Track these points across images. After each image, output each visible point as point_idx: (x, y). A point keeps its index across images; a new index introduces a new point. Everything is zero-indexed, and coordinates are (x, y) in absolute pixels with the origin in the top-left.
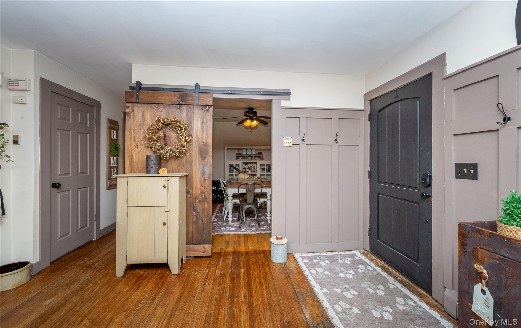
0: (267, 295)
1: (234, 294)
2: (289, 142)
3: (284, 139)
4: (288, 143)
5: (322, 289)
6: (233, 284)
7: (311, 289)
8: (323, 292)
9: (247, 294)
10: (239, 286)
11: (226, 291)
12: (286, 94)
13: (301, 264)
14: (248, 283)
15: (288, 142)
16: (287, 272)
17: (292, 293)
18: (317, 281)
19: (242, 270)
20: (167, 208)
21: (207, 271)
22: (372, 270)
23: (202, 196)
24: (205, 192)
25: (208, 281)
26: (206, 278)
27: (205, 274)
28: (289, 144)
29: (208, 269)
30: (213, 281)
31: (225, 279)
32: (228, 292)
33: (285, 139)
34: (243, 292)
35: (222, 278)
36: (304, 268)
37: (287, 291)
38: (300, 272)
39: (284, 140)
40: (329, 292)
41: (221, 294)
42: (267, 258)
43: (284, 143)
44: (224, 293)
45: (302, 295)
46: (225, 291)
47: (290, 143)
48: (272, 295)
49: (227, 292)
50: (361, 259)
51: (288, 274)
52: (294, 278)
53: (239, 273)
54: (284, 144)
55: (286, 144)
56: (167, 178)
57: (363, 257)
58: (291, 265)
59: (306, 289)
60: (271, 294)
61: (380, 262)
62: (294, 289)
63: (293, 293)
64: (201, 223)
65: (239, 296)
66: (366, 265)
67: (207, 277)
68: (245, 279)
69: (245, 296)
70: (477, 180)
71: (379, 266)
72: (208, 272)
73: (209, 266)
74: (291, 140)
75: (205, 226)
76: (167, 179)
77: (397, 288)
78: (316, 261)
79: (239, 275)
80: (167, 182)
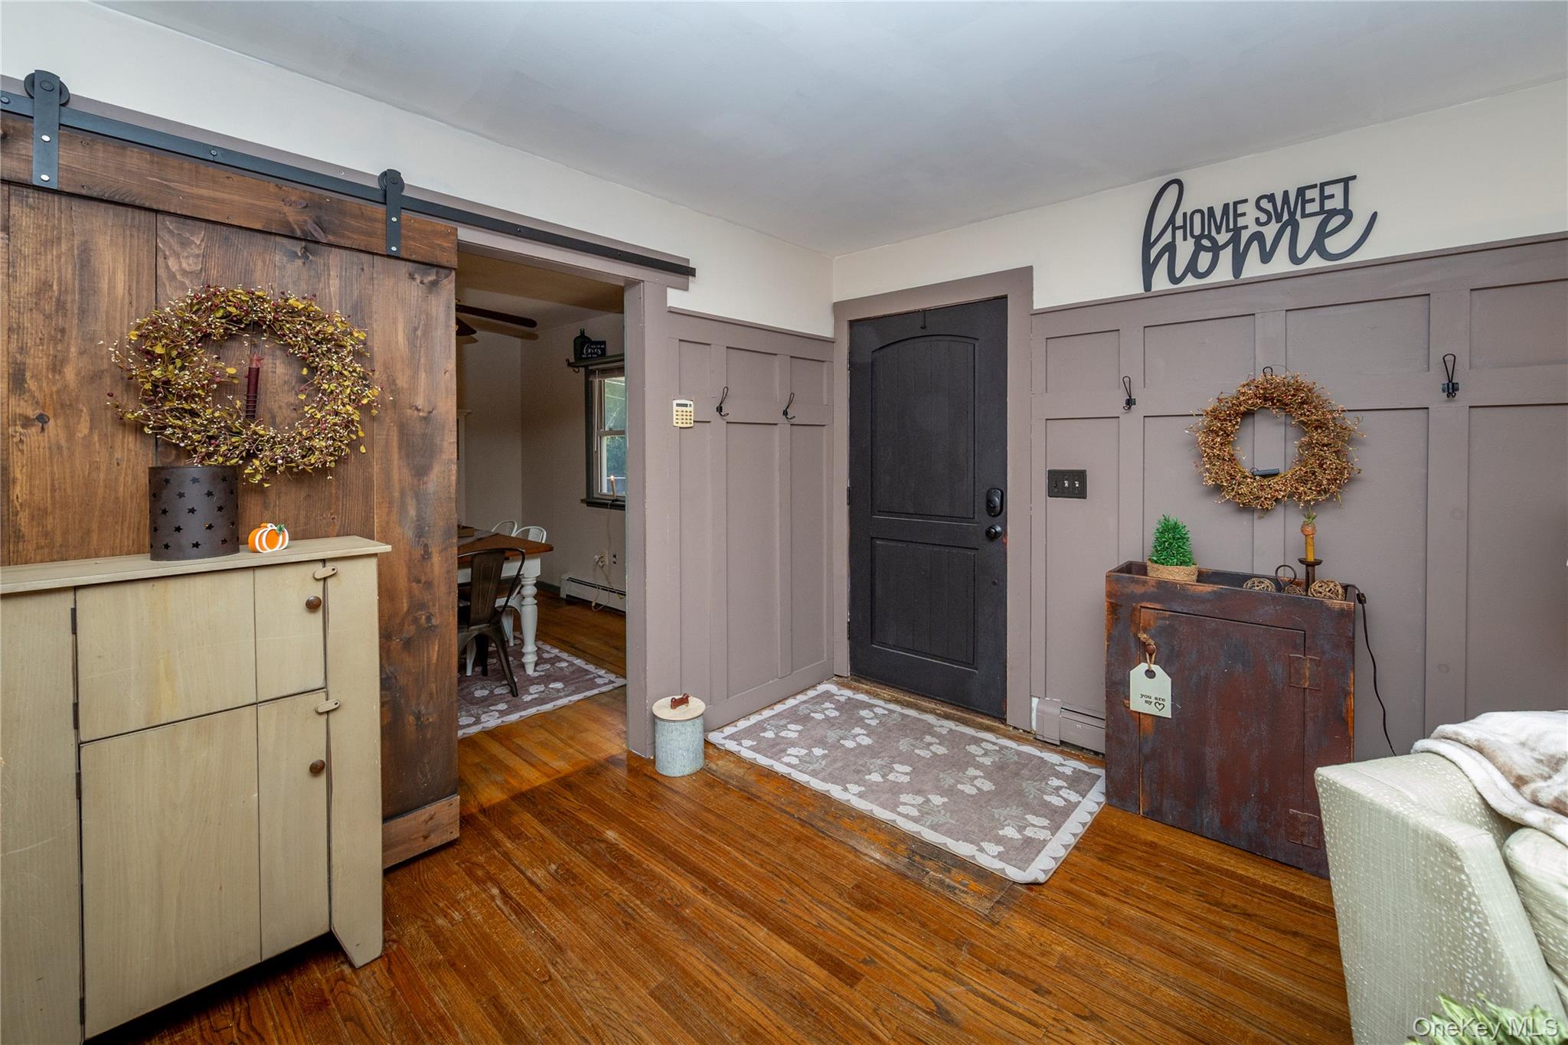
0: (751, 861)
1: (663, 902)
2: (688, 414)
3: (675, 405)
4: (684, 417)
5: (846, 789)
6: (629, 880)
7: (826, 798)
8: (854, 795)
9: (701, 884)
10: (653, 876)
11: (634, 910)
12: (682, 271)
13: (747, 754)
14: (669, 858)
15: (684, 413)
16: (737, 787)
17: (799, 827)
18: (820, 776)
19: (611, 835)
20: (322, 695)
21: (495, 891)
22: (886, 712)
23: (416, 620)
24: (431, 604)
25: (539, 916)
26: (519, 910)
27: (499, 902)
28: (688, 421)
29: (489, 884)
30: (557, 905)
31: (588, 881)
32: (642, 906)
33: (678, 405)
34: (684, 885)
35: (572, 883)
36: (763, 760)
37: (784, 826)
38: (768, 774)
39: (675, 408)
40: (863, 789)
41: (629, 924)
42: (645, 775)
43: (675, 417)
44: (637, 917)
45: (824, 820)
46: (629, 910)
47: (688, 417)
48: (762, 853)
49: (639, 908)
50: (849, 698)
51: (741, 790)
52: (767, 790)
53: (612, 847)
54: (675, 421)
55: (680, 421)
56: (320, 565)
57: (849, 693)
58: (721, 766)
59: (818, 805)
60: (756, 852)
61: (887, 693)
62: (793, 816)
63: (803, 826)
64: (413, 728)
65: (685, 901)
66: (870, 707)
67: (518, 904)
68: (647, 852)
69: (704, 891)
70: (1084, 497)
71: (890, 701)
72: (502, 892)
73: (480, 873)
74: (692, 409)
75: (429, 736)
76: (321, 571)
77: (951, 730)
78: (770, 734)
79: (617, 849)
80: (322, 583)
